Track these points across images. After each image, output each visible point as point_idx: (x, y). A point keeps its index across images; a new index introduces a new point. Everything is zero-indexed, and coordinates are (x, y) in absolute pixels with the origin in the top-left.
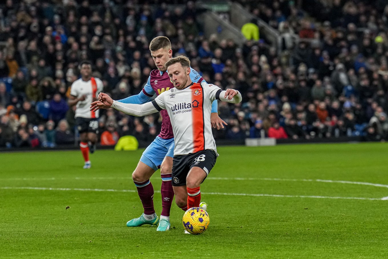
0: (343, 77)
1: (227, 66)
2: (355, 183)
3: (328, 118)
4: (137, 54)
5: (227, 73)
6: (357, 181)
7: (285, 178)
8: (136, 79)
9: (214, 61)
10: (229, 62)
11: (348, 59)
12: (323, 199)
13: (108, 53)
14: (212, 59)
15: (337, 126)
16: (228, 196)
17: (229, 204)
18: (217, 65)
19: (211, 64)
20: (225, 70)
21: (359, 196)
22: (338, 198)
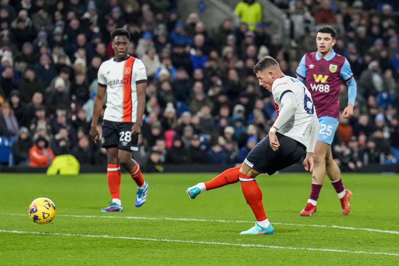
0: (377, 79)
1: (211, 59)
2: (387, 231)
3: (353, 138)
4: (81, 38)
5: (210, 68)
6: (390, 229)
7: (288, 222)
8: (80, 73)
9: (193, 52)
10: (214, 54)
11: (384, 54)
12: (339, 253)
13: (42, 34)
14: (190, 49)
15: (367, 150)
16: (206, 246)
17: (205, 257)
18: (196, 57)
19: (188, 55)
20: (207, 64)
21: (391, 251)
22: (361, 252)
